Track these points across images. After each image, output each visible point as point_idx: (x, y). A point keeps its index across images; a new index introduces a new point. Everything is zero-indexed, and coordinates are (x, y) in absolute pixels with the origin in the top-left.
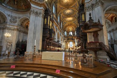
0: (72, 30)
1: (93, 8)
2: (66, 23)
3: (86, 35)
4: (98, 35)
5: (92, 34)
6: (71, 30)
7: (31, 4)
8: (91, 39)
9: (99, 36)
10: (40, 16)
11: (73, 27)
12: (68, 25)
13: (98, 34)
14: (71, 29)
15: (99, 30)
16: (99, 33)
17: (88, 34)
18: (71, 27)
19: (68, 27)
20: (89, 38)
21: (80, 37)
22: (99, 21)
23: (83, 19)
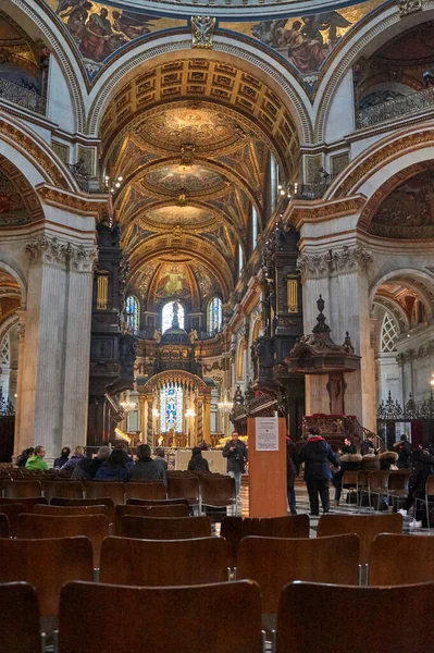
0: (186, 290)
1: (332, 270)
2: (147, 235)
3: (303, 382)
4: (345, 386)
5: (326, 379)
6: (179, 286)
7: (45, 208)
8: (320, 400)
9: (346, 390)
10: (81, 269)
11: (194, 262)
12: (162, 249)
13: (343, 381)
14: (174, 275)
15: (349, 371)
16: (348, 379)
17: (307, 377)
18: (180, 267)
19: (155, 262)
20: (312, 396)
21: (275, 386)
22: (348, 341)
23: (292, 302)
